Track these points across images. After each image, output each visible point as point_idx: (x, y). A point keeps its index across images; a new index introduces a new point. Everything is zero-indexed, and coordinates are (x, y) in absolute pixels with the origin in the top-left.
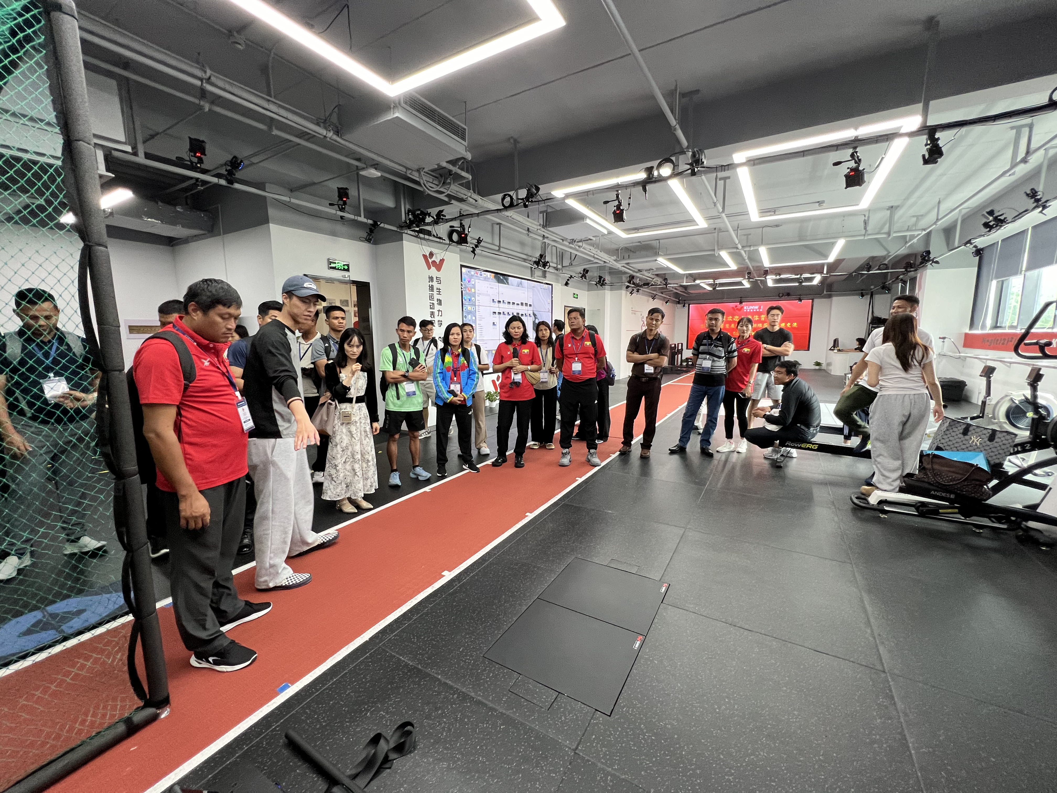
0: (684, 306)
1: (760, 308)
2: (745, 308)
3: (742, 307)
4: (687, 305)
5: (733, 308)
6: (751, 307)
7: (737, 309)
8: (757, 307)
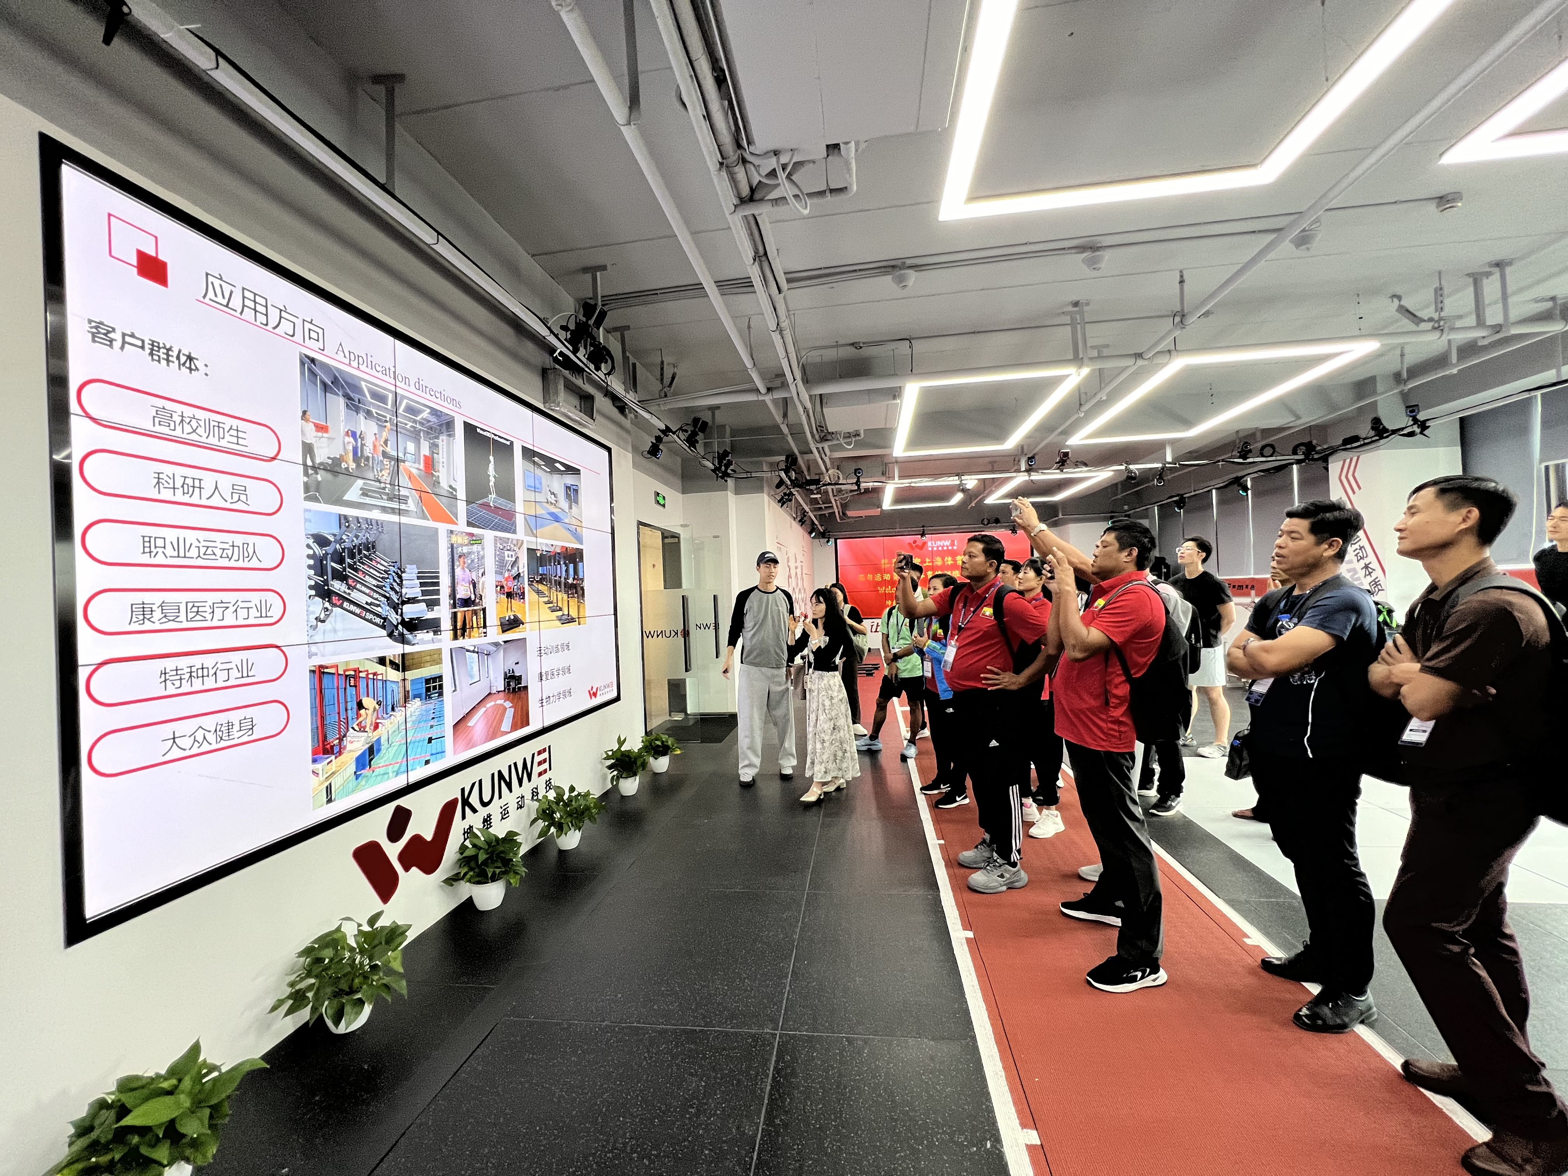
0: (828, 542)
1: (952, 544)
2: (929, 544)
3: (925, 543)
4: (832, 541)
5: (910, 544)
6: (938, 543)
7: (917, 546)
8: (948, 543)
